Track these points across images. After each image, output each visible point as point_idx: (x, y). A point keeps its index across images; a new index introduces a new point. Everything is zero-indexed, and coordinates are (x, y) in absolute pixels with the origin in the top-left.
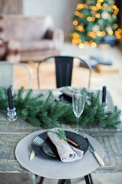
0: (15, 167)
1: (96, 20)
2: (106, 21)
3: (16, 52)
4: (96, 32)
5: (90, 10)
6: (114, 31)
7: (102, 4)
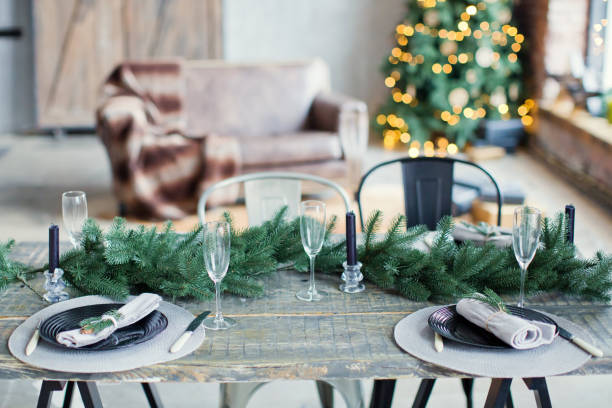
1: (458, 73)
2: (489, 71)
3: (229, 170)
4: (458, 109)
7: (474, 22)
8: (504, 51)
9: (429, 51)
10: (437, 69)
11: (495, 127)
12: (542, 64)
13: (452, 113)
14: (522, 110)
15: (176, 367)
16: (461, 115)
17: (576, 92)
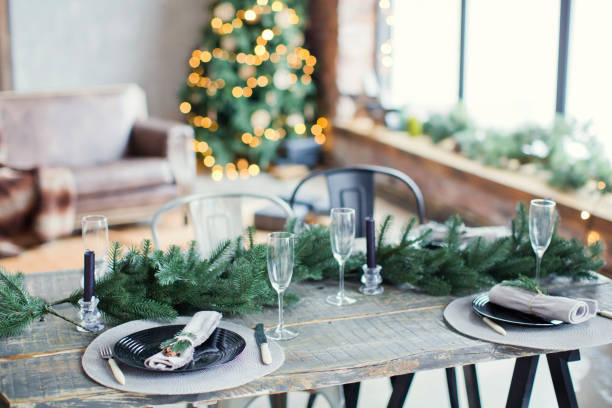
1: (257, 96)
2: (287, 93)
3: (64, 201)
4: (260, 129)
5: (236, 68)
6: (310, 123)
7: (271, 46)
8: (299, 73)
9: (229, 75)
10: (239, 93)
11: (298, 146)
12: (334, 85)
13: (253, 135)
14: (316, 129)
15: (283, 377)
16: (263, 137)
17: (373, 109)
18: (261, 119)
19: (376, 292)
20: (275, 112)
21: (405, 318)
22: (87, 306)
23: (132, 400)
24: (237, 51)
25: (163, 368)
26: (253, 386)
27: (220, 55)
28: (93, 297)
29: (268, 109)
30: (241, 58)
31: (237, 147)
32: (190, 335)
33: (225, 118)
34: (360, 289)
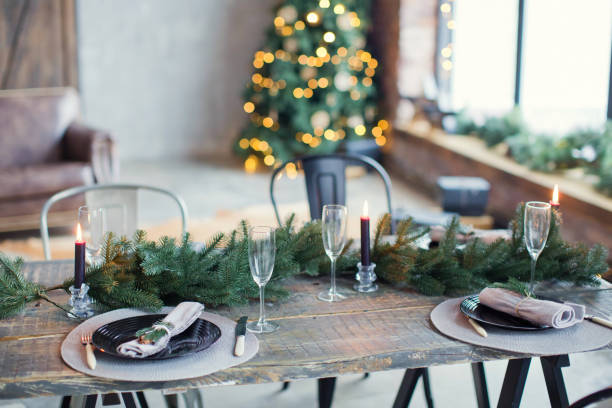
0: (464, 351)
1: (318, 97)
2: (347, 94)
4: (320, 131)
5: (297, 69)
6: (370, 125)
7: (332, 49)
8: (360, 75)
9: (290, 76)
10: (299, 93)
11: (355, 147)
12: (395, 88)
13: (314, 136)
14: (377, 131)
15: (249, 368)
16: (323, 137)
17: (431, 112)
18: (320, 120)
19: (371, 290)
20: (335, 114)
21: (392, 317)
22: (77, 293)
23: (100, 385)
24: (299, 52)
25: (133, 355)
26: (219, 377)
27: (282, 56)
28: (83, 285)
29: (328, 110)
30: (303, 60)
31: (298, 147)
32: (169, 325)
33: (286, 118)
34: (355, 287)
